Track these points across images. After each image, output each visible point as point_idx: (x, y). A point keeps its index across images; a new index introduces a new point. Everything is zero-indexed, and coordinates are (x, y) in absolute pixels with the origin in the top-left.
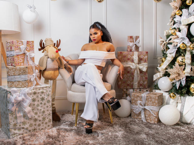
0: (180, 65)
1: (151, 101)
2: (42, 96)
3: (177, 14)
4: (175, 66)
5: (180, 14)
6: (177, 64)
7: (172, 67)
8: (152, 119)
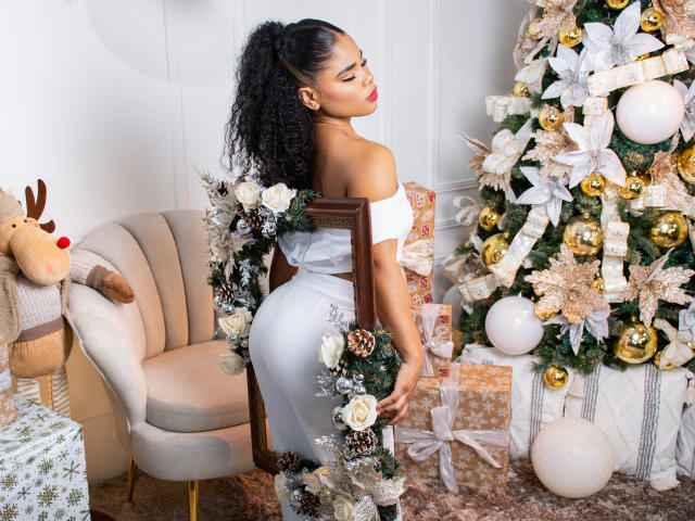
0: (581, 259)
1: (477, 411)
2: (43, 486)
3: (561, 39)
4: (557, 259)
5: (574, 43)
6: (566, 251)
7: (548, 263)
8: (483, 476)
